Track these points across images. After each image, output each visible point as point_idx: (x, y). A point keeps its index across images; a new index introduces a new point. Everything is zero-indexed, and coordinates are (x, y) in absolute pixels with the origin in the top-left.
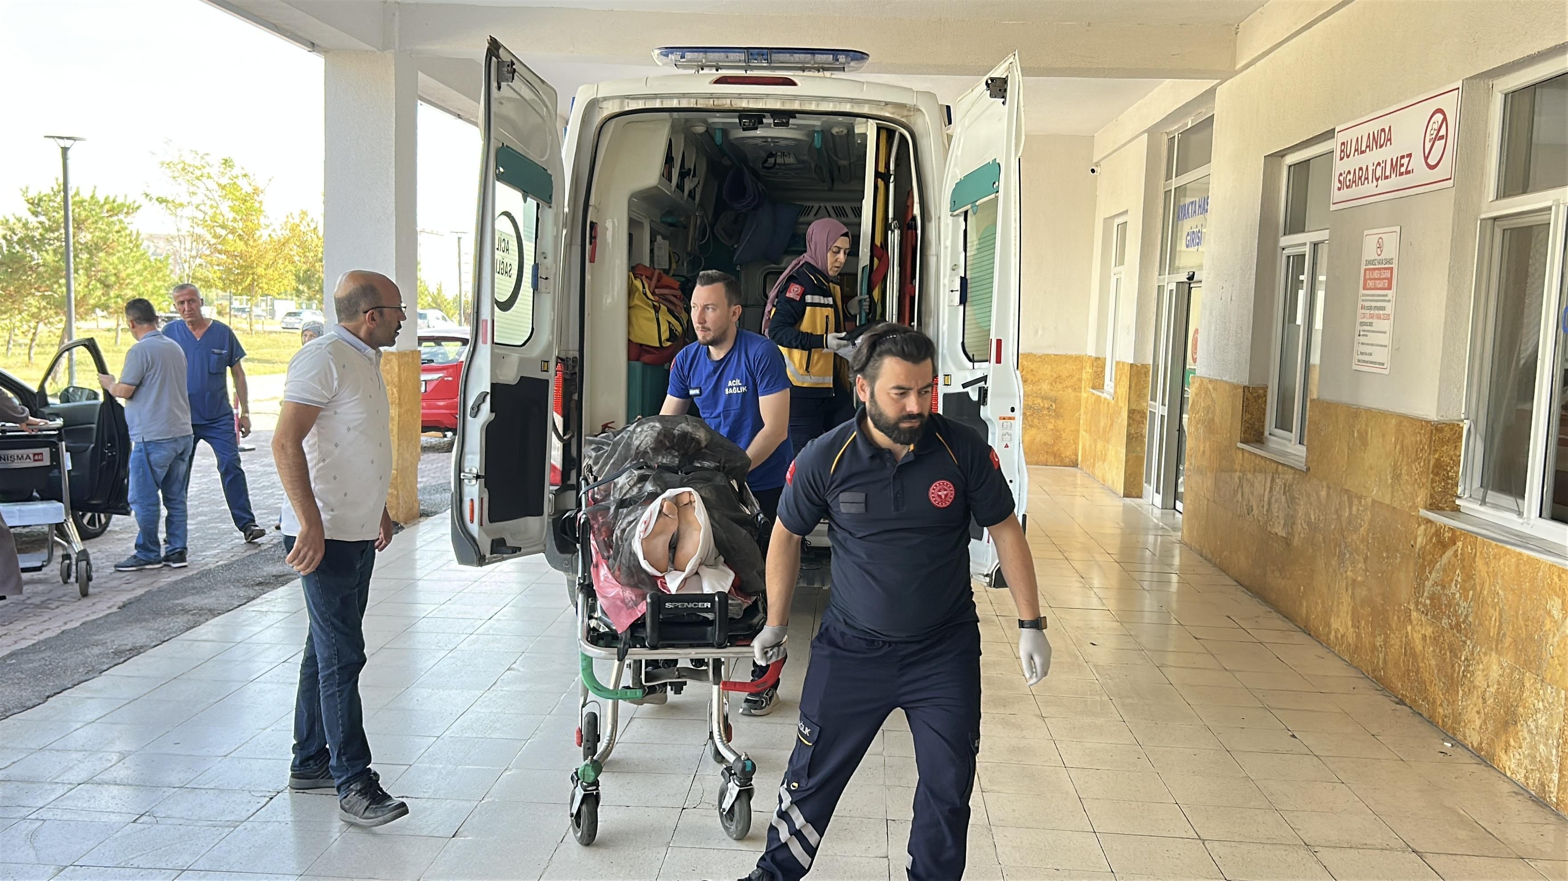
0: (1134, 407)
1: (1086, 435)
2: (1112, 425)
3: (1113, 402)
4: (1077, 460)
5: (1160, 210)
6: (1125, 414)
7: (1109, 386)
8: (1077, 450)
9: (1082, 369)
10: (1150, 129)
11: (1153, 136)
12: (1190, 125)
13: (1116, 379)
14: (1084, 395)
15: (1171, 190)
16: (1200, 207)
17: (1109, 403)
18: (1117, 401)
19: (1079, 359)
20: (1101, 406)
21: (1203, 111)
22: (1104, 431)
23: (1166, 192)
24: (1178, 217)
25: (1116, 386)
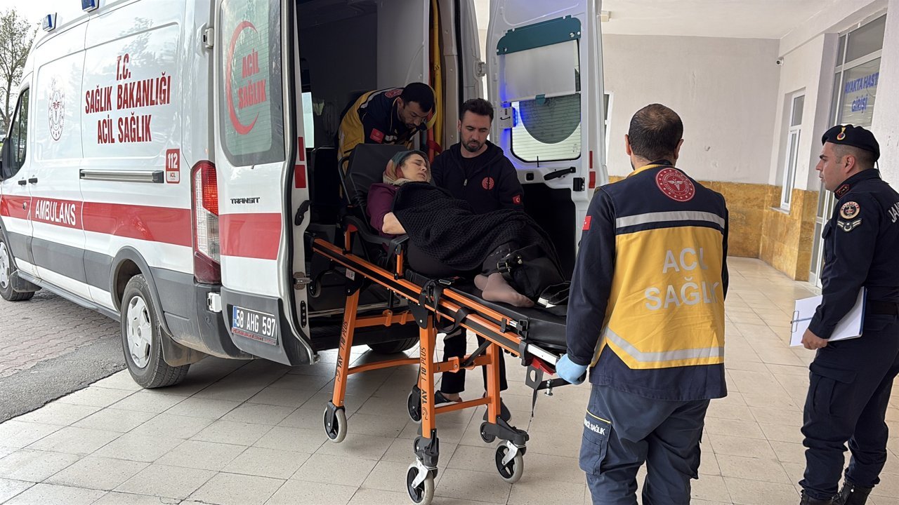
0: (805, 220)
1: (766, 238)
2: (787, 231)
3: (789, 216)
4: (758, 253)
5: (831, 87)
6: (799, 225)
7: (785, 206)
8: (758, 247)
9: (765, 194)
10: (828, 30)
11: (828, 36)
12: (859, 26)
13: (792, 201)
14: (765, 210)
15: (840, 73)
16: (865, 82)
17: (785, 217)
18: (792, 216)
19: (763, 187)
20: (779, 218)
21: (873, 14)
22: (781, 235)
23: (836, 74)
24: (846, 90)
25: (791, 206)
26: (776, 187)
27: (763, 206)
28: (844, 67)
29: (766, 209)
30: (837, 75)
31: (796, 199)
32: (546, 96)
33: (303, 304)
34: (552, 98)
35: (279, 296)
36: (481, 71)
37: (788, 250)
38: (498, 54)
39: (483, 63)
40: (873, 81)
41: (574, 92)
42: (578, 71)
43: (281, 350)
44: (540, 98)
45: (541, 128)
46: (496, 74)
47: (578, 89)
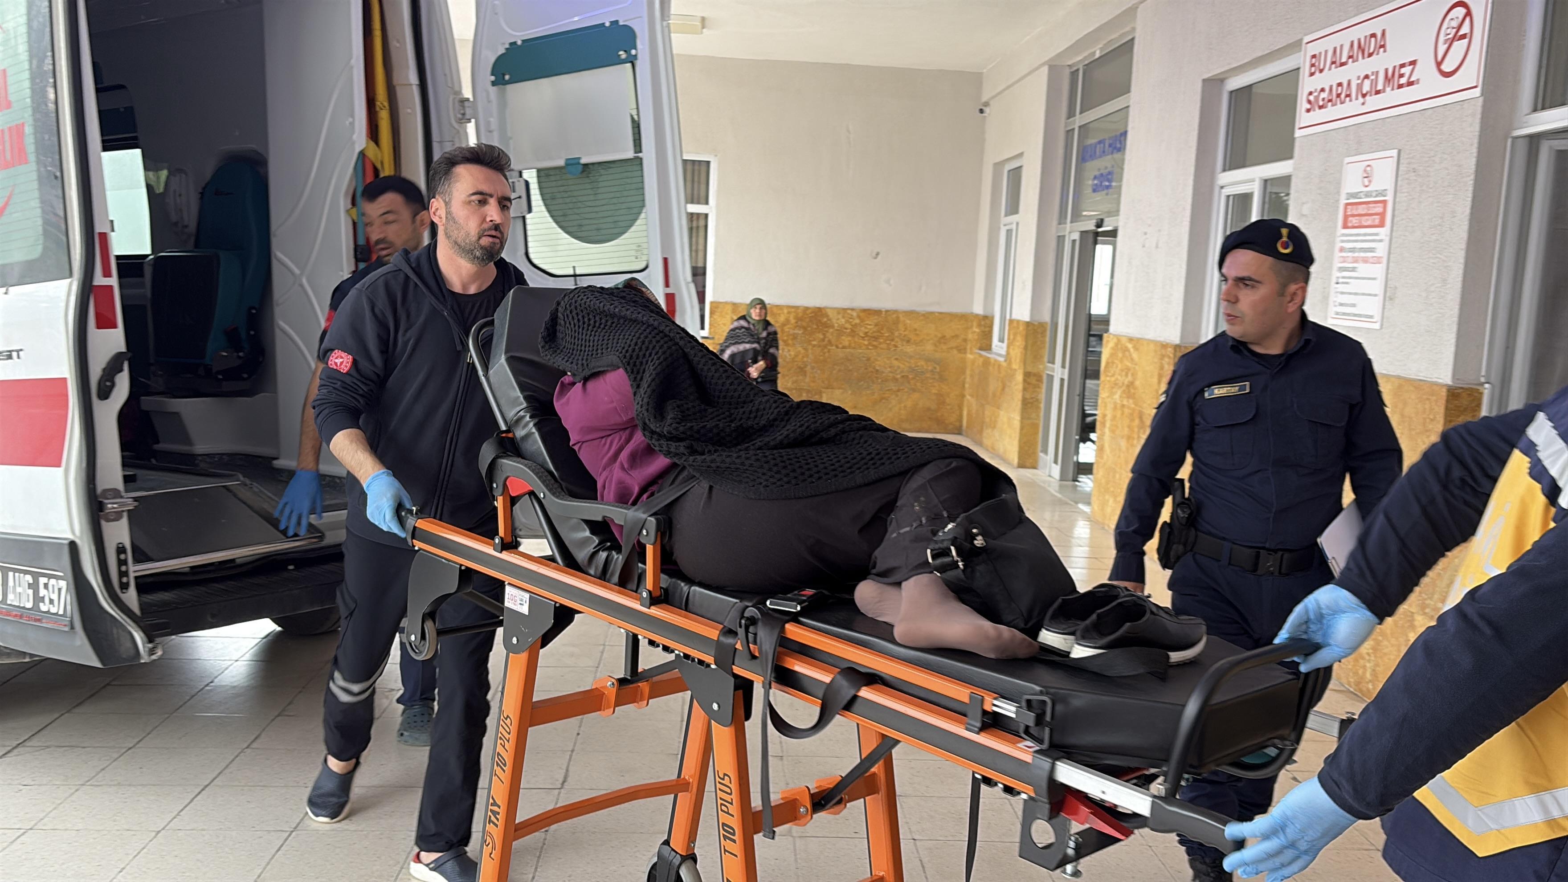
0: (1029, 369)
1: (973, 401)
2: (1003, 389)
3: (1004, 364)
4: (961, 426)
5: (1061, 152)
6: (1019, 377)
7: (999, 347)
8: (961, 416)
9: (967, 328)
10: (1051, 60)
11: (1054, 69)
12: (1097, 55)
13: (1009, 339)
14: (970, 356)
15: (1073, 129)
16: (1110, 146)
17: (999, 366)
18: (1010, 364)
19: (965, 318)
20: (991, 368)
21: (1116, 37)
22: (994, 395)
23: (1068, 131)
24: (1083, 158)
25: (1008, 347)
26: (985, 317)
27: (965, 349)
28: (1079, 120)
29: (971, 353)
30: (1069, 133)
31: (1015, 335)
32: (584, 161)
33: (121, 550)
34: (593, 164)
35: (71, 537)
36: (464, 114)
37: (1005, 420)
38: (494, 84)
39: (468, 100)
40: (1120, 143)
41: (630, 154)
42: (636, 117)
43: (81, 640)
44: (572, 163)
45: (576, 217)
46: (492, 119)
47: (638, 149)
